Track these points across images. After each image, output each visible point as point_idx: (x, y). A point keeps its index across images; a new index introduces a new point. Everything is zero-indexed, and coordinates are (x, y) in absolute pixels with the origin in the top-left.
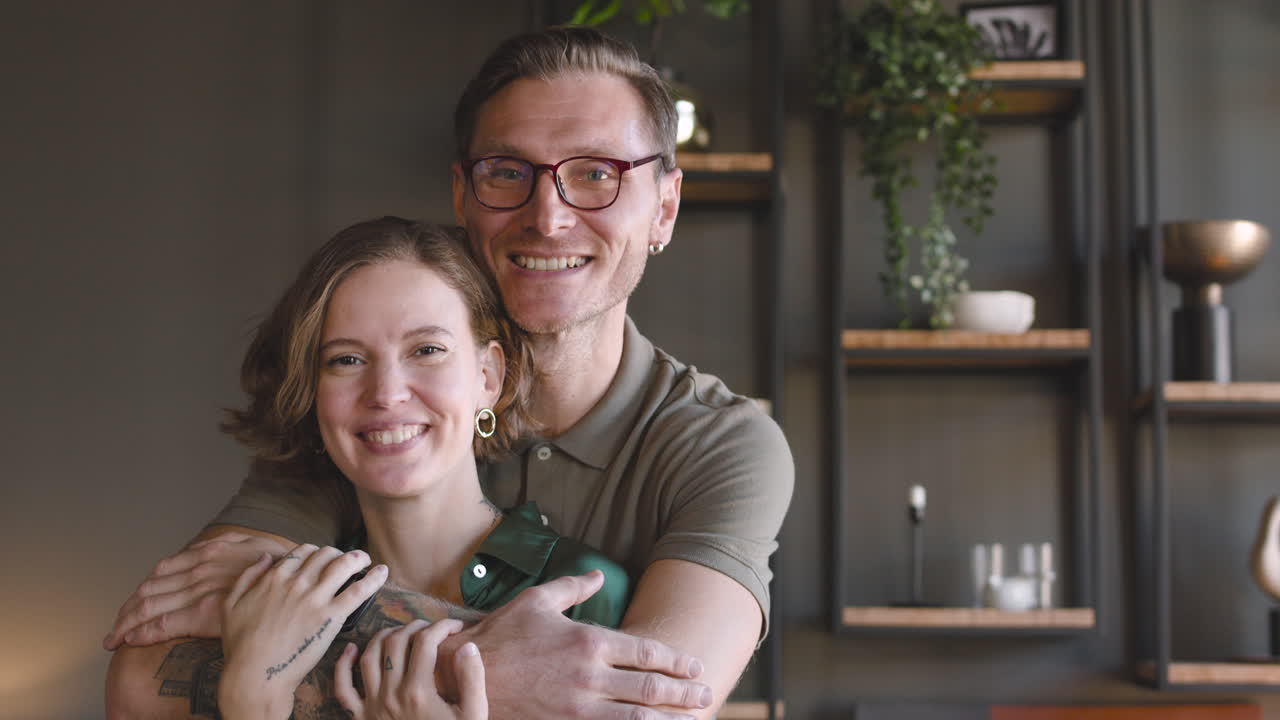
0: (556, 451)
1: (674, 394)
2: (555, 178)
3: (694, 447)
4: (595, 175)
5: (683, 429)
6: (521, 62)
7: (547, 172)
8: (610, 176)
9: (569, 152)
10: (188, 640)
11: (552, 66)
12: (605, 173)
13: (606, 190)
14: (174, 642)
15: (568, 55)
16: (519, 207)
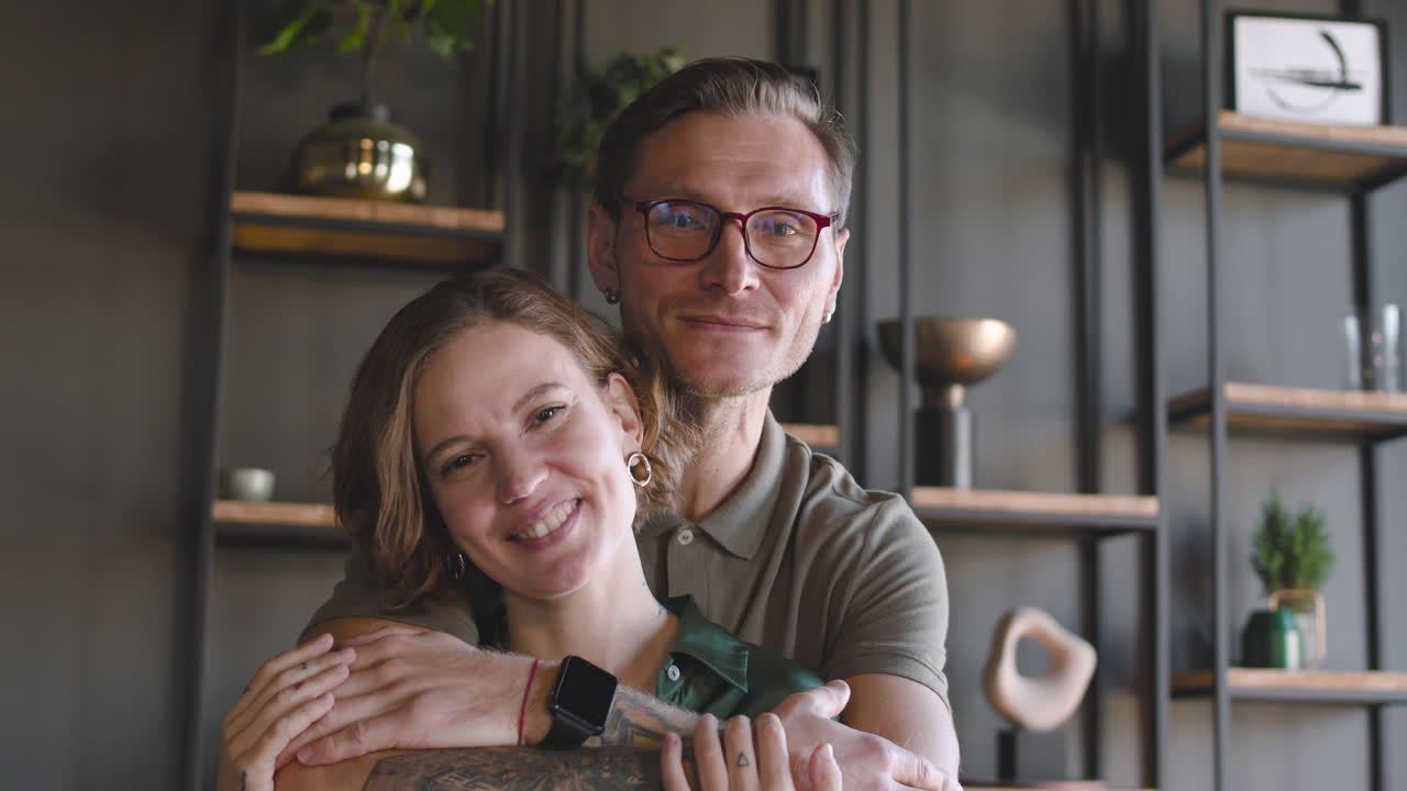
0: (702, 536)
1: (815, 483)
2: (743, 230)
3: (864, 546)
4: (780, 229)
5: (847, 523)
6: (704, 94)
7: (735, 222)
8: (797, 232)
9: (759, 201)
10: (393, 754)
11: (741, 102)
12: (792, 228)
13: (791, 248)
14: (374, 758)
15: (757, 93)
16: (701, 258)
